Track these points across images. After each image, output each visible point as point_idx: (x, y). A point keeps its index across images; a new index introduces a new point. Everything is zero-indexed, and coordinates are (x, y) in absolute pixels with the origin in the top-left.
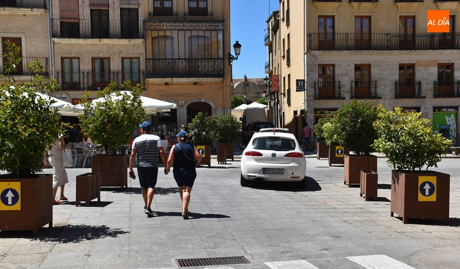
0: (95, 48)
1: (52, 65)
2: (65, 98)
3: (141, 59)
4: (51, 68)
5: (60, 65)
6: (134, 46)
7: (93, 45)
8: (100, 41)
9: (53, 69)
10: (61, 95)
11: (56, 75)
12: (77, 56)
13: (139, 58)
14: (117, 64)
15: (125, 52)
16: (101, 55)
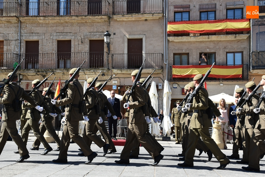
0: (203, 45)
1: (166, 60)
2: (176, 88)
3: (244, 53)
4: (165, 62)
5: (173, 59)
6: (239, 41)
7: (201, 42)
8: (208, 38)
9: (167, 63)
10: (173, 85)
11: (169, 68)
12: (187, 52)
13: (242, 52)
14: (222, 58)
15: (230, 47)
16: (208, 51)
